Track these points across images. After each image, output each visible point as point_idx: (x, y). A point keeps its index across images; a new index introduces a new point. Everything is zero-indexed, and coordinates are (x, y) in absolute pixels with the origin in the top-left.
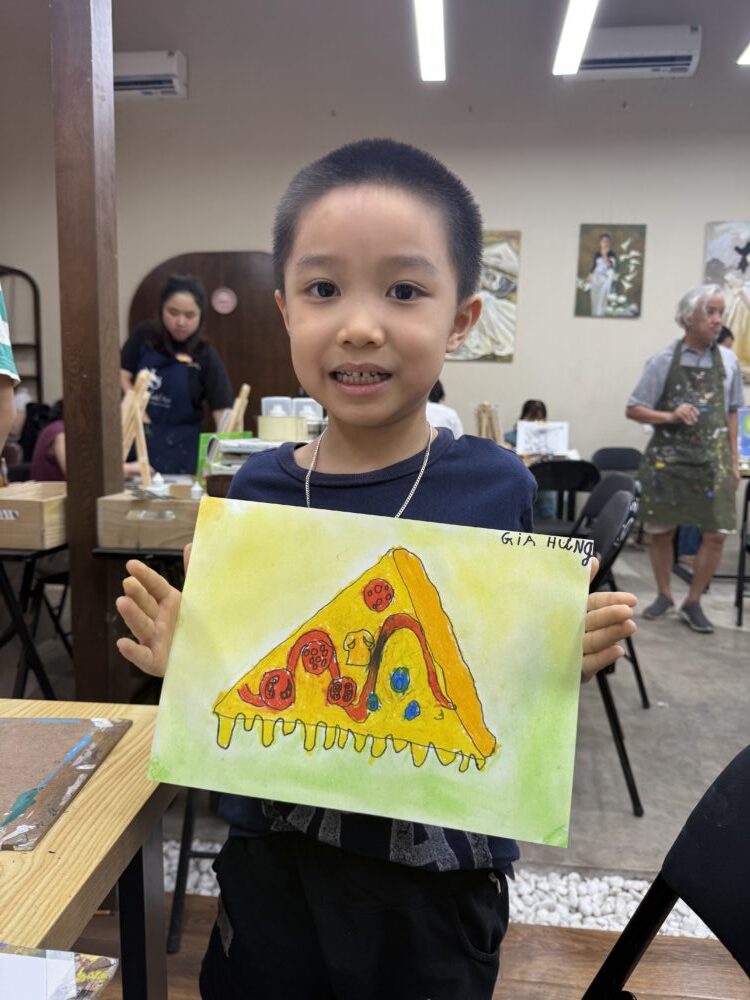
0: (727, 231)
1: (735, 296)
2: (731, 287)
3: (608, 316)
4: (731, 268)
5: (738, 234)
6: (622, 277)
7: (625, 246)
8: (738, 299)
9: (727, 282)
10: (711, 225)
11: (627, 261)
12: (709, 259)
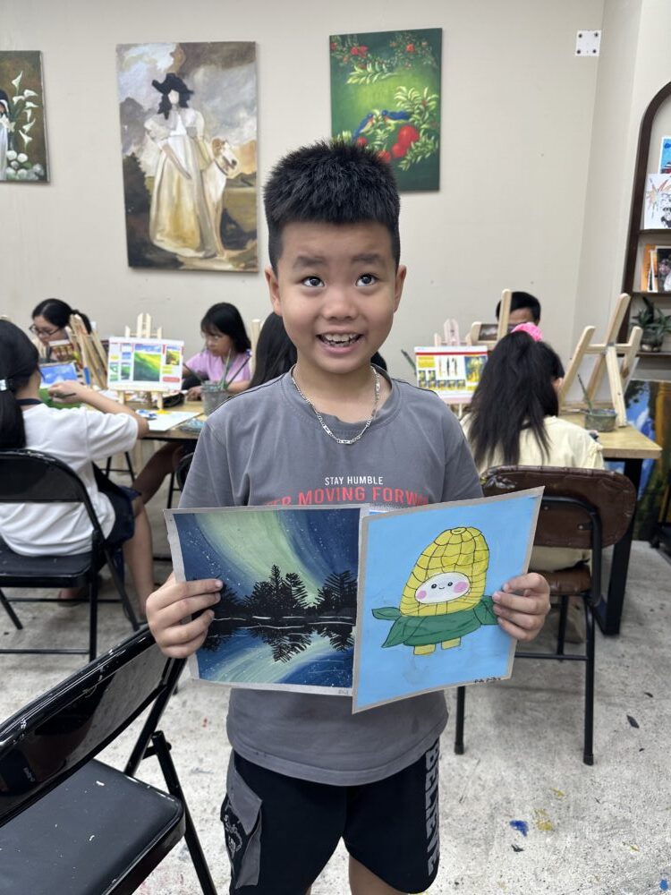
0: (140, 57)
1: (161, 151)
2: (153, 139)
3: (9, 180)
4: (150, 110)
5: (156, 61)
6: (19, 127)
7: (16, 82)
8: (164, 155)
9: (149, 132)
10: (122, 49)
11: (22, 104)
12: (123, 100)
